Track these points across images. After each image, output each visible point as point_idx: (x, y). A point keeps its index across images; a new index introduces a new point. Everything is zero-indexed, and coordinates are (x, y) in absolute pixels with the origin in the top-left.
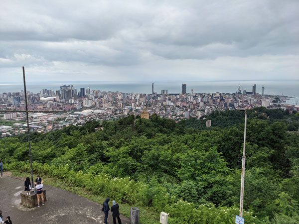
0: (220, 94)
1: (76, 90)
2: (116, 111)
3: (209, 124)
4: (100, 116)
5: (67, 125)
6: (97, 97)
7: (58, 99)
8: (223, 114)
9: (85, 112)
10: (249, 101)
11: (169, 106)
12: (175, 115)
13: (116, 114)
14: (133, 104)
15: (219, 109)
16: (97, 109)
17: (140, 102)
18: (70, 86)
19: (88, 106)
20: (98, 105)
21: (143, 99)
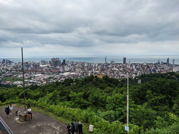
0: (147, 64)
1: (60, 61)
2: (83, 73)
3: (139, 82)
4: (74, 76)
5: (55, 81)
6: (73, 65)
7: (50, 66)
8: (148, 76)
9: (66, 74)
10: (165, 69)
11: (115, 71)
12: (119, 76)
13: (83, 75)
14: (94, 69)
15: (146, 73)
16: (72, 72)
17: (98, 68)
18: (57, 58)
19: (67, 70)
20: (73, 70)
21: (100, 67)
